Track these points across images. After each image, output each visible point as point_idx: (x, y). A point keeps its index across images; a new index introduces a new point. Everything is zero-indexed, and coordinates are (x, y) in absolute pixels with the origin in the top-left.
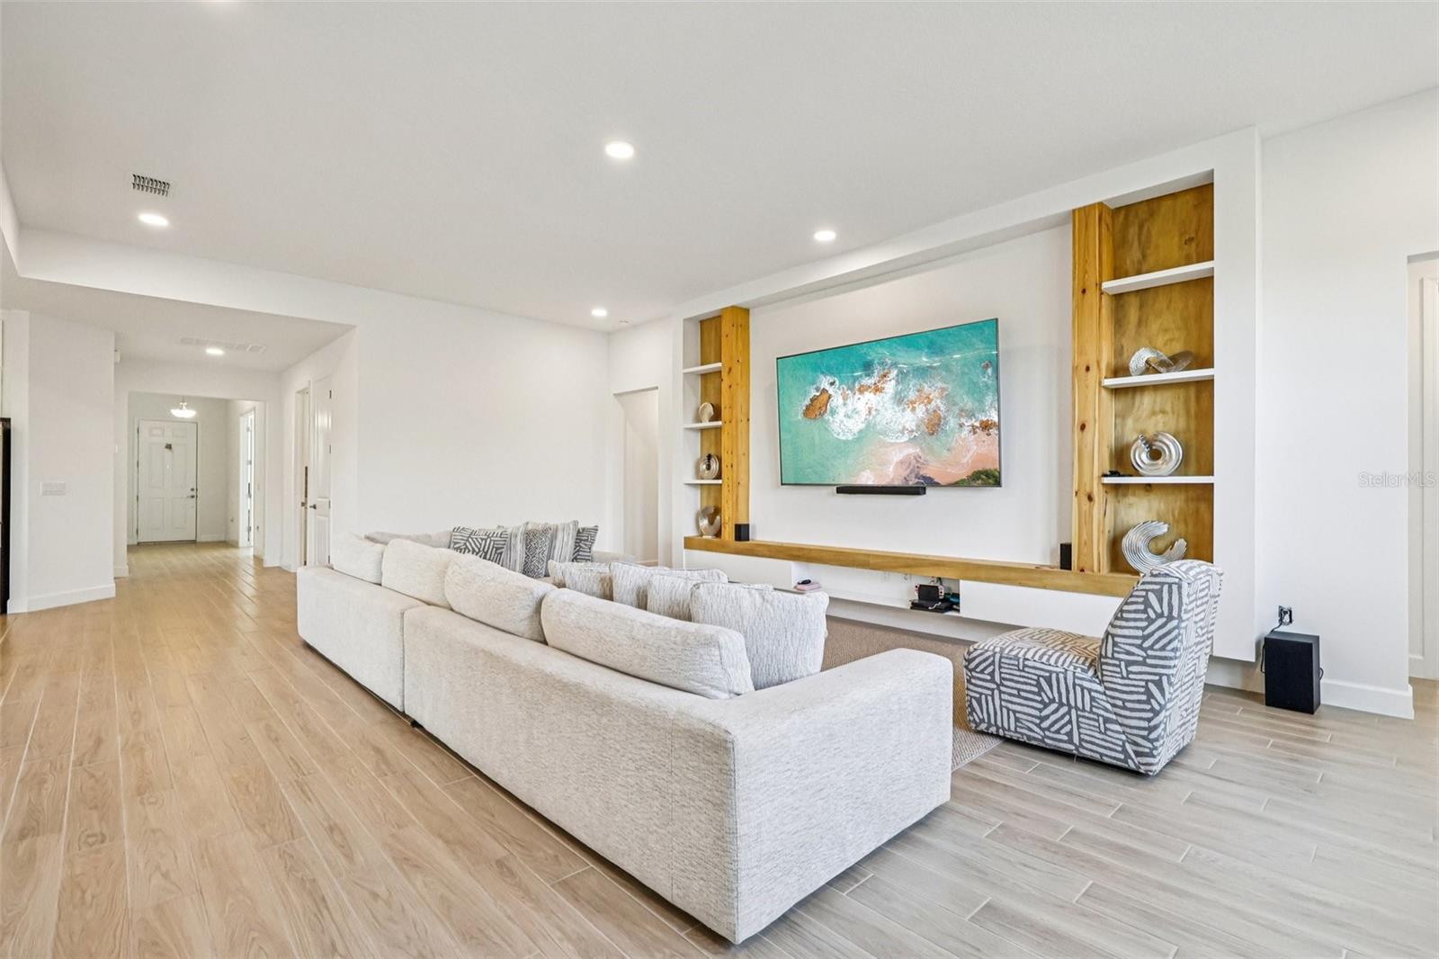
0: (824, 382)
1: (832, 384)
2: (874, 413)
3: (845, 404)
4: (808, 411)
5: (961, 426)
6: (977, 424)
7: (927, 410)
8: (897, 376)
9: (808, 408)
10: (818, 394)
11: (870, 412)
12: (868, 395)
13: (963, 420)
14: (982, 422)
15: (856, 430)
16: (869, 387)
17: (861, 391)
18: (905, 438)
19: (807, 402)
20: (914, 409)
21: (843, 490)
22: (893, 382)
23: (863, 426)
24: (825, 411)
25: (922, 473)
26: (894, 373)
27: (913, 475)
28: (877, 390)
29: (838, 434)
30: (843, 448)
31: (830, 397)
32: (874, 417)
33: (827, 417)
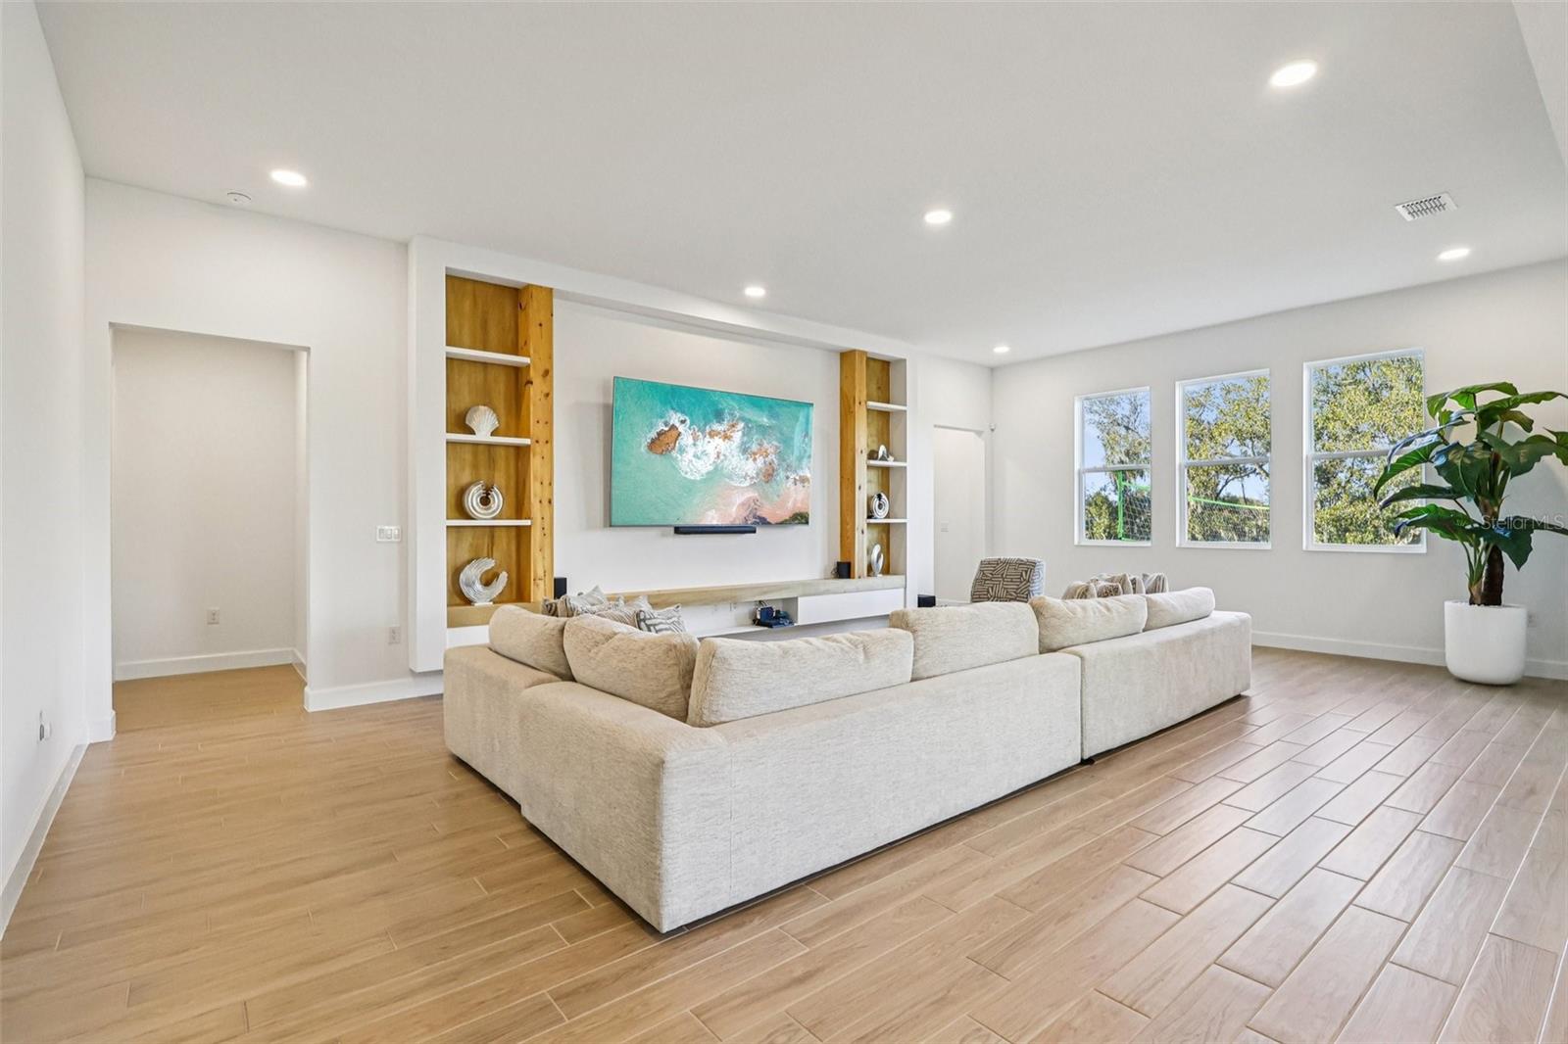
0: (675, 418)
1: (683, 422)
2: (722, 457)
3: (694, 445)
4: (653, 445)
5: (788, 478)
6: (797, 478)
7: (765, 462)
8: (744, 428)
9: (653, 441)
10: (667, 429)
11: (718, 457)
12: (718, 440)
13: (789, 474)
14: (800, 477)
15: (704, 471)
16: (719, 433)
17: (712, 434)
18: (747, 483)
19: (653, 435)
20: (755, 460)
21: (679, 530)
22: (740, 433)
23: (711, 468)
24: (673, 448)
25: (758, 514)
26: (741, 425)
27: (751, 516)
28: (726, 437)
29: (686, 473)
30: (690, 487)
31: (679, 434)
32: (722, 461)
33: (674, 454)
